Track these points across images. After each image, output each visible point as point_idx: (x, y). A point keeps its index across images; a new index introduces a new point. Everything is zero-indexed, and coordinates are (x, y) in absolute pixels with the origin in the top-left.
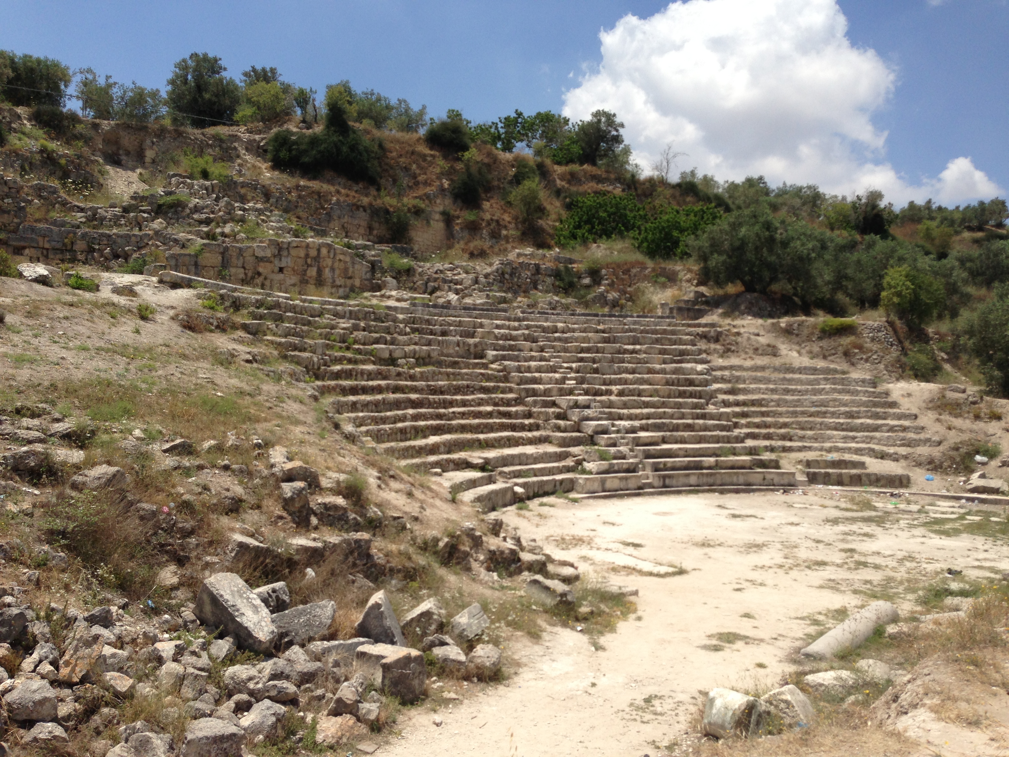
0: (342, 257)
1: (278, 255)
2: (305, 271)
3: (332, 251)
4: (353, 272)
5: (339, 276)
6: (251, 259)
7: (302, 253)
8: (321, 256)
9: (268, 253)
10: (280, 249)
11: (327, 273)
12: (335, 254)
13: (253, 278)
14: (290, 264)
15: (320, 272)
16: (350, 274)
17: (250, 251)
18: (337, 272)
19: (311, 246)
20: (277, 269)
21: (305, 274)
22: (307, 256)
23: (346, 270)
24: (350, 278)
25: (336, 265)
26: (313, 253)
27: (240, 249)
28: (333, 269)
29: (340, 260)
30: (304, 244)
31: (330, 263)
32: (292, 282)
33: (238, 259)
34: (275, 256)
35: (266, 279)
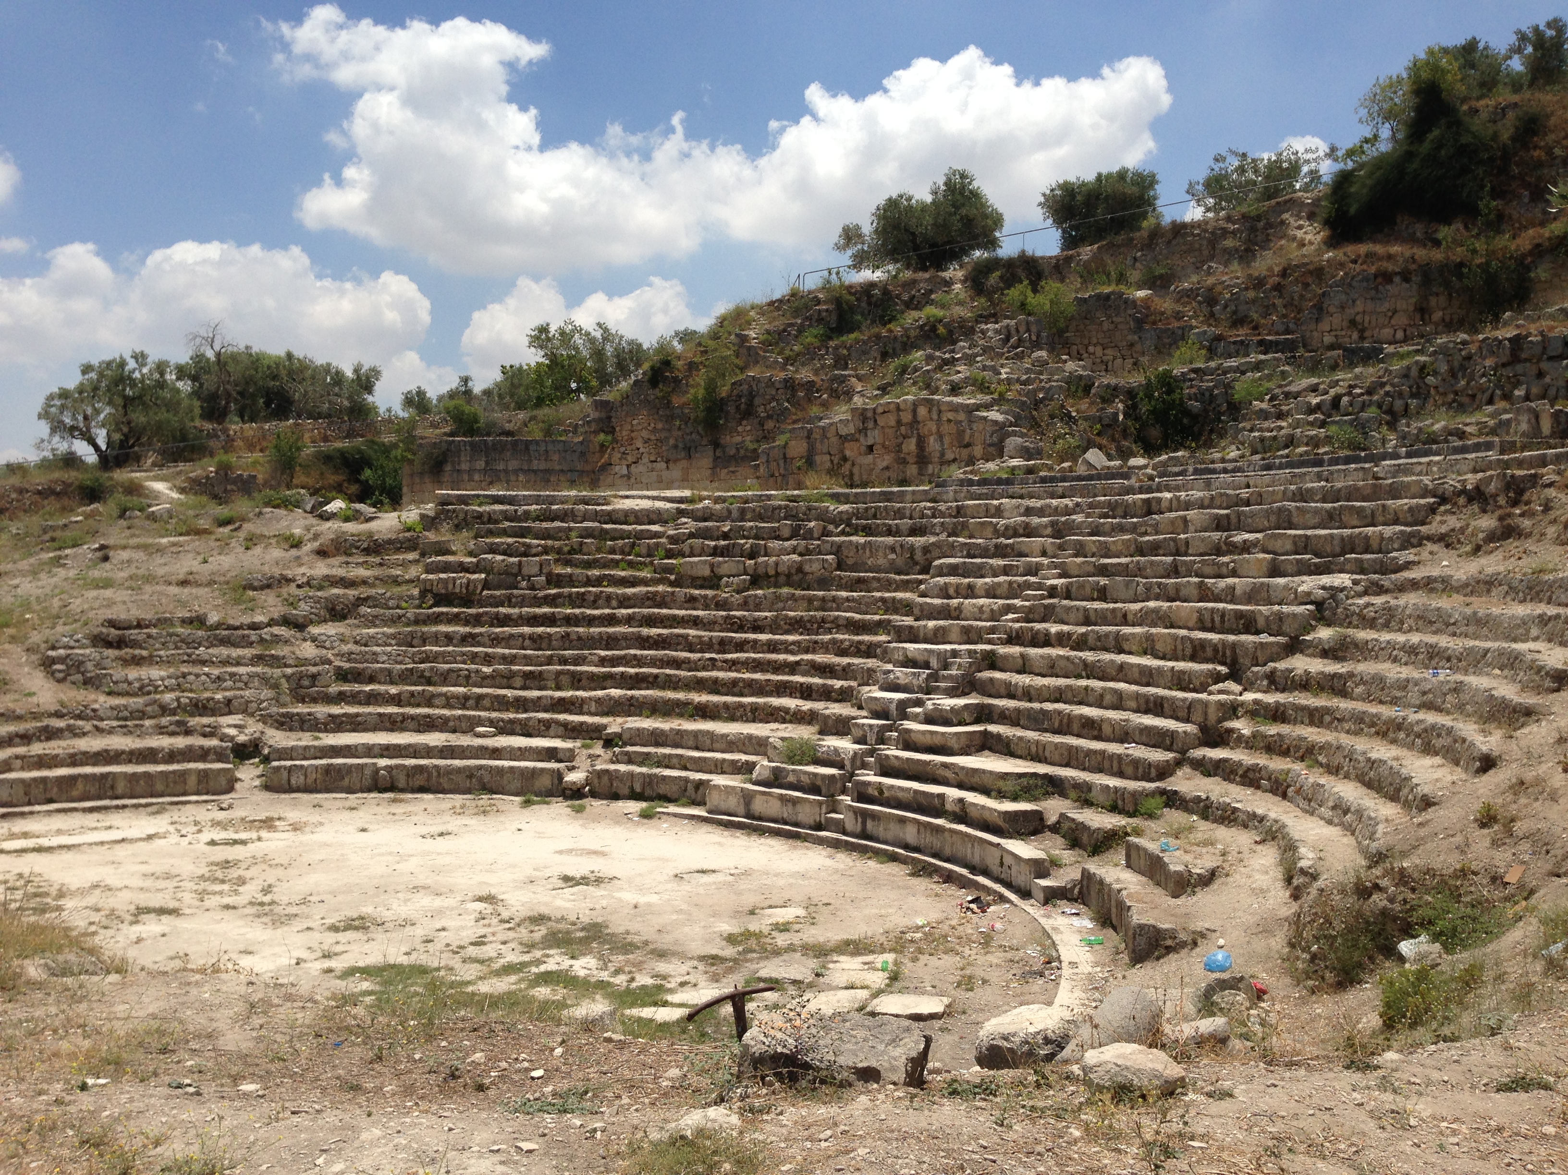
0: (950, 415)
1: (863, 431)
2: (900, 445)
3: (935, 409)
4: (972, 436)
5: (952, 445)
6: (834, 440)
7: (892, 420)
8: (920, 419)
9: (851, 429)
10: (864, 420)
11: (933, 444)
12: (940, 412)
13: (840, 466)
14: (879, 440)
15: (921, 443)
16: (967, 439)
17: (833, 428)
18: (947, 440)
19: (902, 407)
20: (863, 449)
21: (900, 451)
22: (899, 423)
23: (960, 433)
24: (968, 445)
25: (946, 428)
26: (906, 417)
27: (823, 428)
28: (941, 437)
29: (949, 421)
30: (892, 406)
31: (934, 429)
32: (885, 464)
33: (822, 442)
34: (860, 431)
35: (853, 465)
